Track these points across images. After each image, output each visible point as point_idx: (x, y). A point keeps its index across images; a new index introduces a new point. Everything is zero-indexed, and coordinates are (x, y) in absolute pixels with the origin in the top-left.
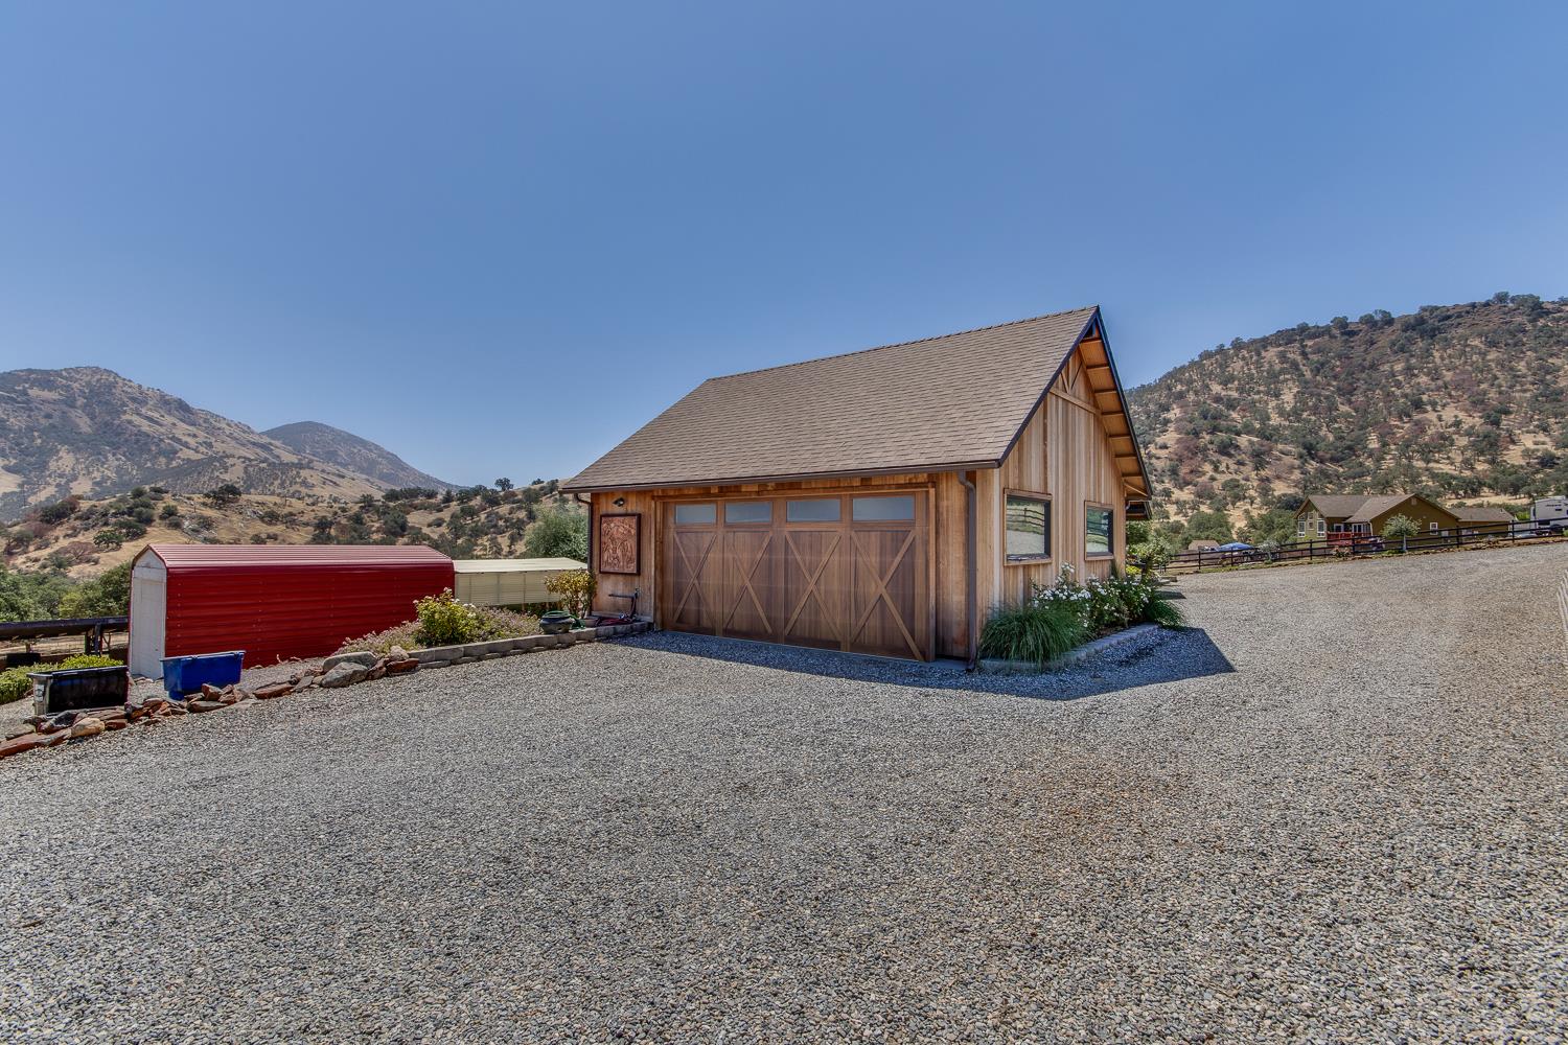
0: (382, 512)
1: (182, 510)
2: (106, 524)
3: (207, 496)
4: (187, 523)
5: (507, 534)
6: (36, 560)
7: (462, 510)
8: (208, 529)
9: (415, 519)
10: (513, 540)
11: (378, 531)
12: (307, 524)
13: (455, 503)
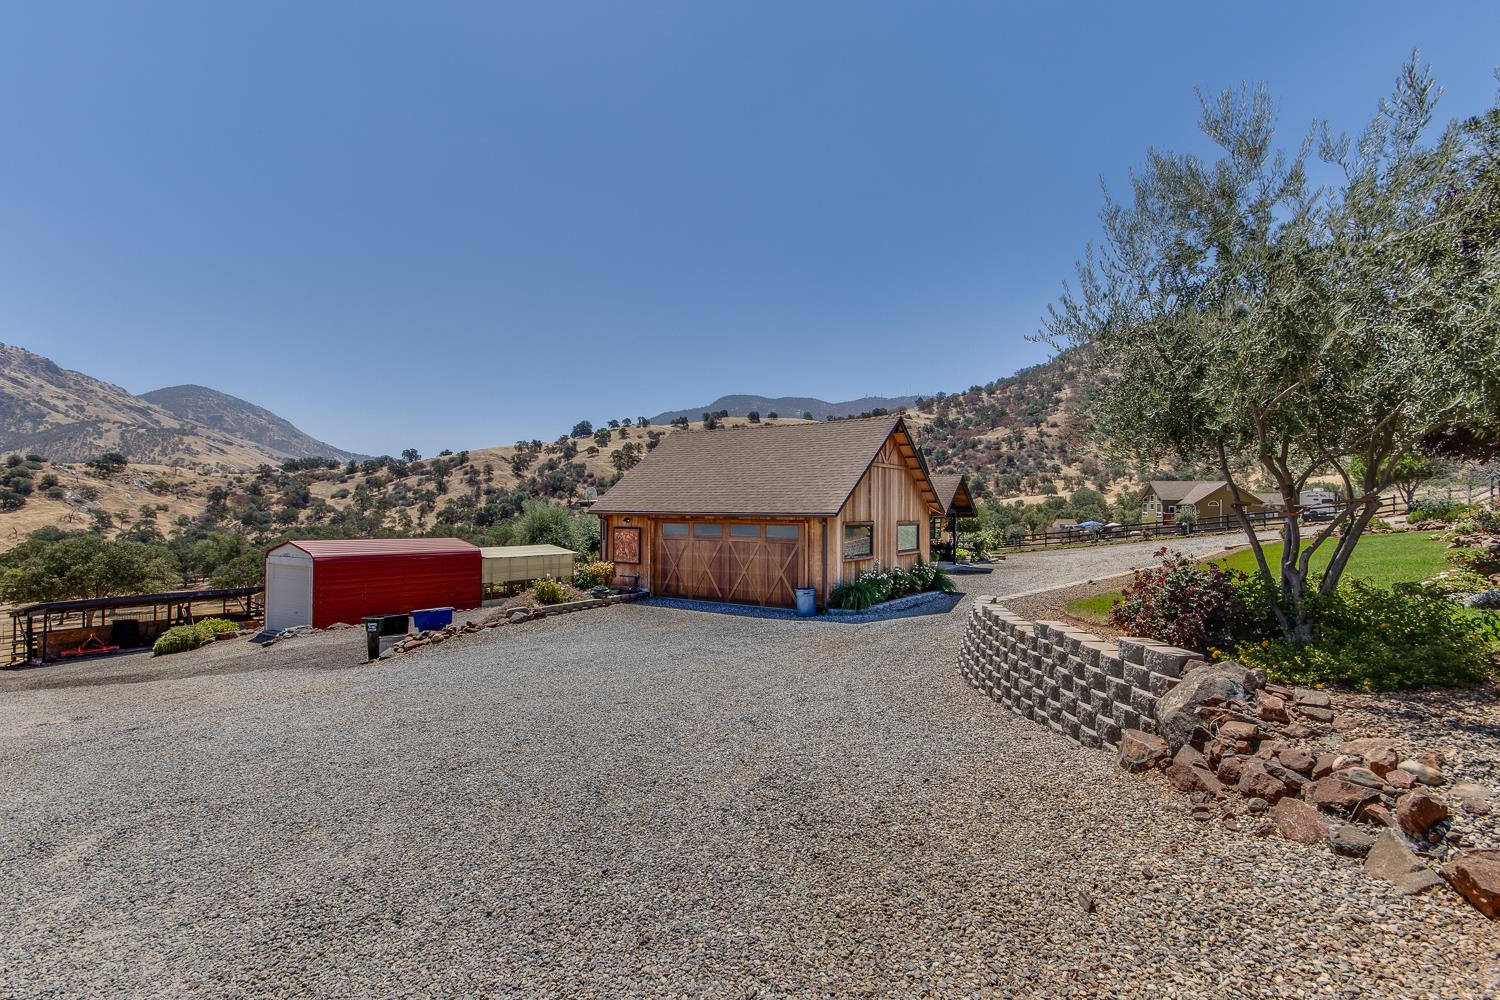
0: (281, 484)
1: (62, 479)
3: (90, 465)
4: (69, 494)
5: (417, 506)
7: (368, 482)
8: (92, 500)
9: (317, 490)
10: (423, 512)
11: (278, 503)
12: (199, 495)
13: (359, 474)
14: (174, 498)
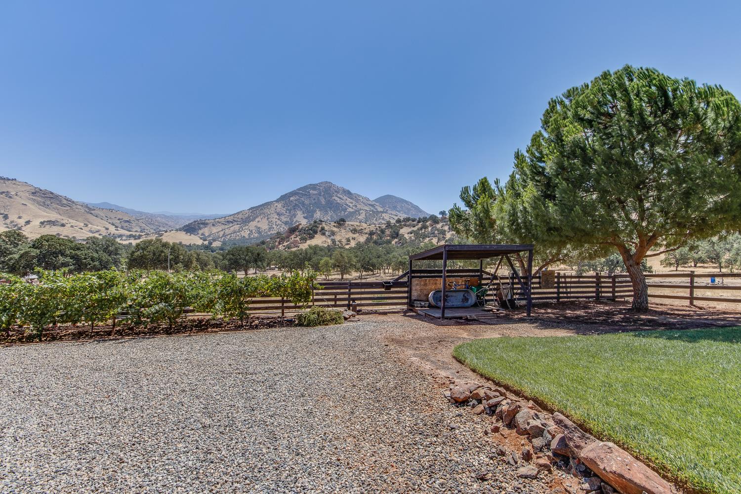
0: (393, 228)
1: (326, 228)
2: (305, 234)
3: (336, 223)
4: (327, 233)
6: (284, 246)
7: (422, 226)
8: (333, 235)
9: (402, 231)
11: (388, 236)
12: (366, 233)
13: (421, 223)
14: (358, 234)
